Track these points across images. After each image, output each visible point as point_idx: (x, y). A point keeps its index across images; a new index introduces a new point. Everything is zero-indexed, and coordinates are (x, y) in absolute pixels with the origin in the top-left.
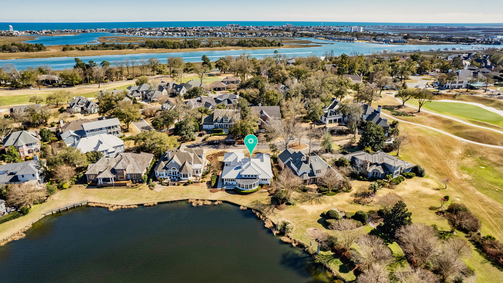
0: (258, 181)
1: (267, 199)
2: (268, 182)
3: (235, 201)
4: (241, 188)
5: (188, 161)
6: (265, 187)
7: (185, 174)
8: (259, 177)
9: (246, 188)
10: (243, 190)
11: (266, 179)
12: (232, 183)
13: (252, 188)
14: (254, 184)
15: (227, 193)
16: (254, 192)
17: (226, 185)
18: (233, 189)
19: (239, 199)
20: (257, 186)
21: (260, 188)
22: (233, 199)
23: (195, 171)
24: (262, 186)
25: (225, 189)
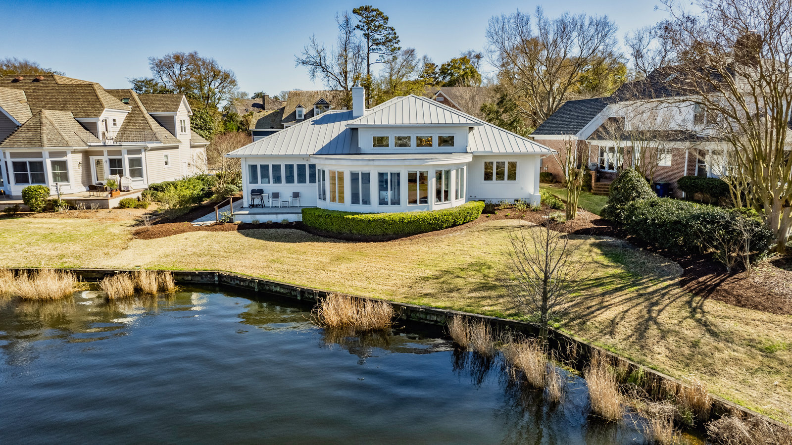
2: (522, 189)
3: (287, 276)
4: (347, 205)
5: (75, 116)
6: (509, 213)
7: (27, 160)
8: (472, 147)
9: (382, 202)
10: (358, 214)
11: (513, 166)
12: (294, 193)
13: (426, 202)
14: (439, 169)
15: (247, 235)
16: (441, 228)
17: (257, 206)
18: (292, 223)
19: (325, 260)
20: (456, 199)
21: (480, 213)
22: (273, 261)
23: (105, 159)
24: (490, 209)
25: (239, 222)
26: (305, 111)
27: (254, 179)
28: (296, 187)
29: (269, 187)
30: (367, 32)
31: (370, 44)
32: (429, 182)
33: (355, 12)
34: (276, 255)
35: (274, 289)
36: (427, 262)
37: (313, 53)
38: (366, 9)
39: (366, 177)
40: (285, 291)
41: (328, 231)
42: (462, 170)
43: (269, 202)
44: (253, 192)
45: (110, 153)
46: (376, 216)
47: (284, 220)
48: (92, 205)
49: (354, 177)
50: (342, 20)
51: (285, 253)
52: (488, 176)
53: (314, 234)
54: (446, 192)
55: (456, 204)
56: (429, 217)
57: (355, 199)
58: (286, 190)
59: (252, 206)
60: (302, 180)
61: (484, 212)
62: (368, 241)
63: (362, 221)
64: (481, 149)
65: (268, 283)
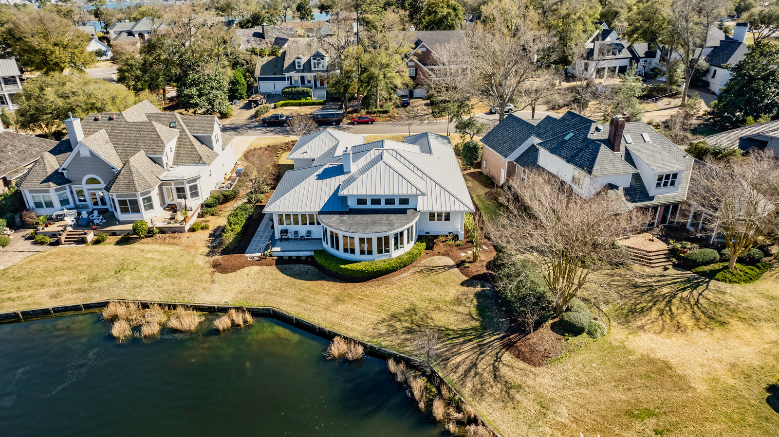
0: (413, 223)
1: (458, 301)
2: (453, 226)
3: (310, 315)
4: (341, 253)
5: (147, 153)
7: (127, 199)
8: (420, 207)
9: (362, 252)
11: (448, 214)
12: (307, 231)
13: (388, 251)
14: (396, 233)
15: (282, 272)
16: (396, 270)
17: (284, 239)
18: (308, 258)
19: (330, 300)
20: (408, 244)
22: (301, 301)
23: (173, 187)
25: (276, 258)
26: (303, 61)
27: (281, 223)
28: (309, 227)
29: (292, 227)
34: (302, 294)
41: (330, 271)
42: (412, 227)
43: (291, 237)
44: (282, 230)
45: (176, 184)
46: (358, 267)
48: (178, 231)
49: (345, 238)
51: (307, 293)
53: (322, 272)
54: (401, 242)
55: (407, 249)
56: (389, 267)
58: (302, 229)
59: (281, 239)
60: (312, 224)
62: (353, 282)
64: (426, 209)
65: (301, 321)
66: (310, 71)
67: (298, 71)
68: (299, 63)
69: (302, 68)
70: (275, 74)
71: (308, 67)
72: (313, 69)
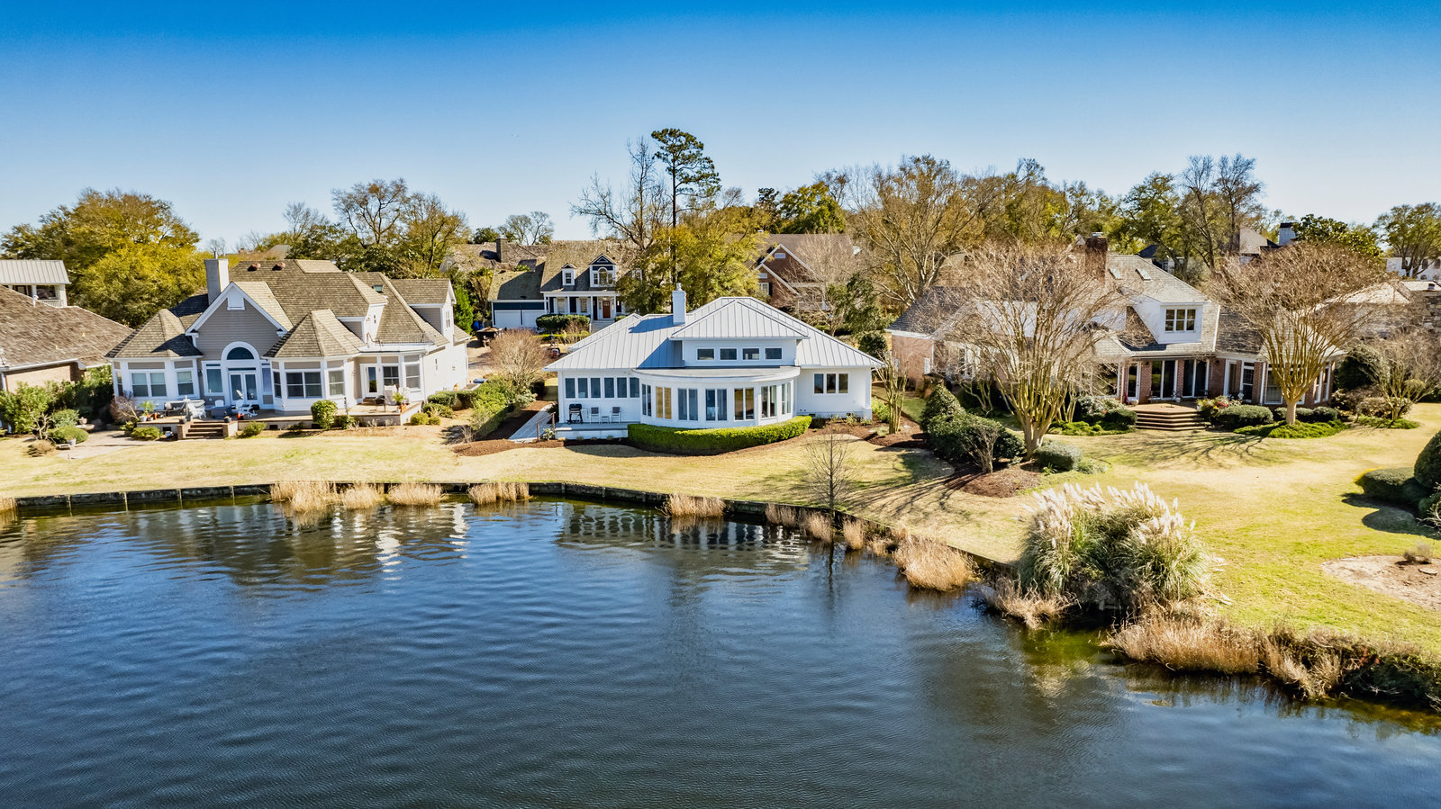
0: (791, 377)
2: (854, 402)
3: (629, 483)
4: (674, 421)
5: (337, 314)
6: (837, 427)
7: (303, 371)
8: (799, 361)
9: (710, 418)
10: (687, 429)
11: (843, 378)
12: (614, 408)
13: (752, 418)
14: (765, 386)
15: (577, 451)
16: (766, 442)
17: (575, 422)
18: (618, 439)
19: (661, 471)
20: (783, 413)
21: (807, 428)
22: (613, 473)
23: (379, 367)
24: (818, 423)
25: (564, 439)
26: (576, 273)
27: (570, 394)
28: (616, 401)
29: (588, 402)
30: (672, 164)
31: (677, 182)
32: (755, 399)
33: (654, 135)
34: (613, 468)
35: (620, 495)
36: (752, 471)
37: (594, 197)
38: (672, 133)
39: (693, 393)
40: (631, 496)
41: (657, 447)
42: (789, 384)
43: (588, 417)
44: (572, 407)
45: (384, 360)
46: (705, 432)
47: (609, 436)
48: (387, 422)
49: (682, 393)
50: (636, 150)
51: (621, 466)
52: (819, 390)
53: (643, 449)
54: (772, 405)
55: (782, 419)
56: (755, 432)
57: (682, 416)
58: (605, 404)
59: (570, 422)
60: (622, 394)
61: (812, 426)
62: (697, 455)
63: (690, 436)
64: (809, 362)
65: (614, 490)
66: (588, 288)
67: (566, 289)
68: (568, 275)
69: (573, 283)
70: (524, 298)
71: (583, 283)
72: (592, 285)
